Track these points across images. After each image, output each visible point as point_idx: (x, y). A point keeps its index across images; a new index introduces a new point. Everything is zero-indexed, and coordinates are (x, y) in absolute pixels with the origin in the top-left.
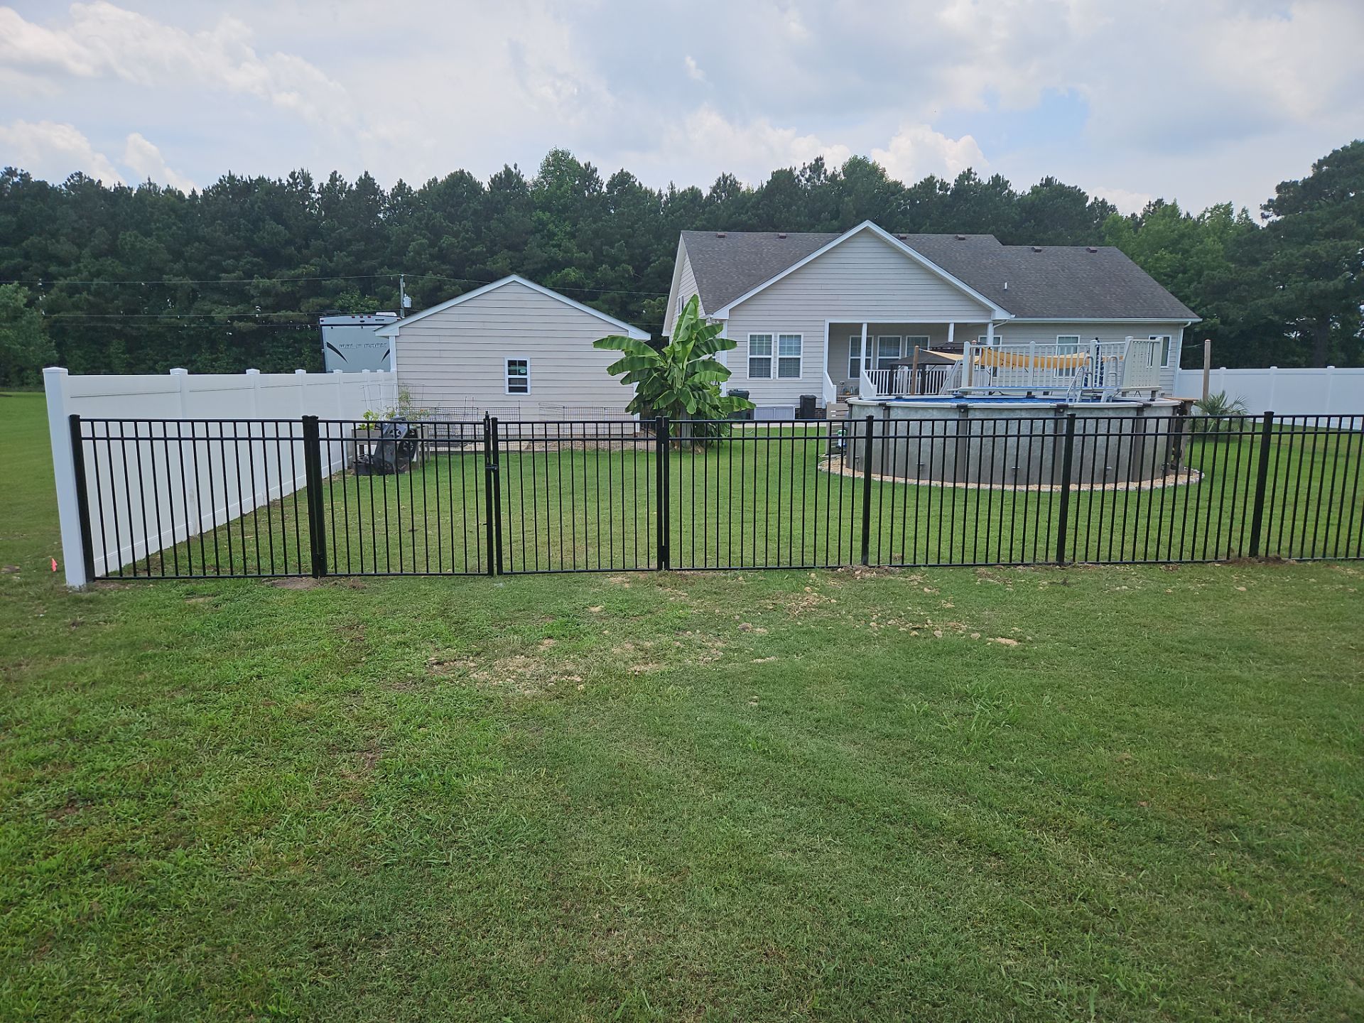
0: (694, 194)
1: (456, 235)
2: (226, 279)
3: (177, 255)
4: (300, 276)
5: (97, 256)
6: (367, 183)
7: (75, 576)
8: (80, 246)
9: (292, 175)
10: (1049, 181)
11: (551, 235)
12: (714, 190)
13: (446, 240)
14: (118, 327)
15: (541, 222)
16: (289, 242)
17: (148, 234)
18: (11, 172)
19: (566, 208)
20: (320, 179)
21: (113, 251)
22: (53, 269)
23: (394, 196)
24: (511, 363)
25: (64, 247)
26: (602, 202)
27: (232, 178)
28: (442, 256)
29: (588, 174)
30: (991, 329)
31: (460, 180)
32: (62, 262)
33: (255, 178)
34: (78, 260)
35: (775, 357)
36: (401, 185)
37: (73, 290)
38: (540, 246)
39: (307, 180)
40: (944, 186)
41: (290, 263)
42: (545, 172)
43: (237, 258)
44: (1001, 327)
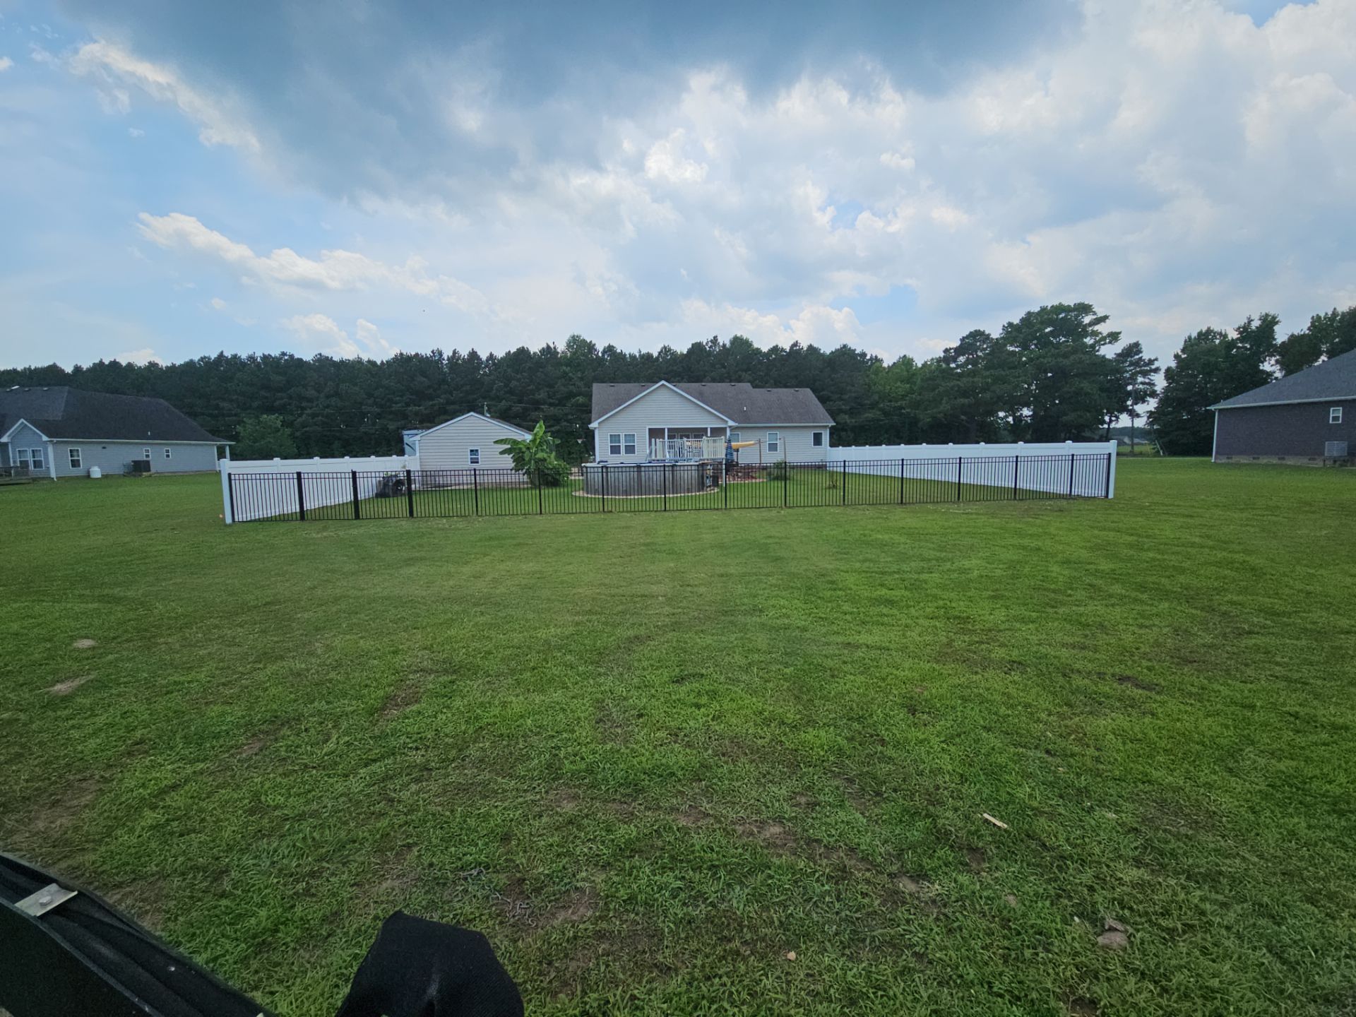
0: (649, 356)
1: (518, 380)
2: (395, 407)
3: (370, 395)
4: (434, 405)
5: (328, 397)
6: (473, 355)
7: (229, 520)
8: (318, 392)
9: (433, 352)
10: (845, 346)
11: (571, 379)
12: (659, 353)
13: (514, 383)
14: (338, 434)
15: (565, 372)
16: (429, 387)
17: (355, 385)
18: (284, 354)
19: (579, 365)
20: (447, 353)
21: (337, 394)
22: (304, 404)
23: (487, 360)
24: (472, 451)
25: (311, 393)
26: (600, 361)
27: (401, 354)
28: (511, 392)
29: (591, 347)
30: (728, 430)
31: (522, 352)
32: (310, 400)
33: (413, 353)
34: (317, 399)
35: (623, 445)
36: (491, 355)
37: (314, 416)
38: (564, 385)
39: (441, 354)
40: (783, 350)
41: (431, 399)
42: (569, 346)
43: (401, 396)
44: (732, 428)
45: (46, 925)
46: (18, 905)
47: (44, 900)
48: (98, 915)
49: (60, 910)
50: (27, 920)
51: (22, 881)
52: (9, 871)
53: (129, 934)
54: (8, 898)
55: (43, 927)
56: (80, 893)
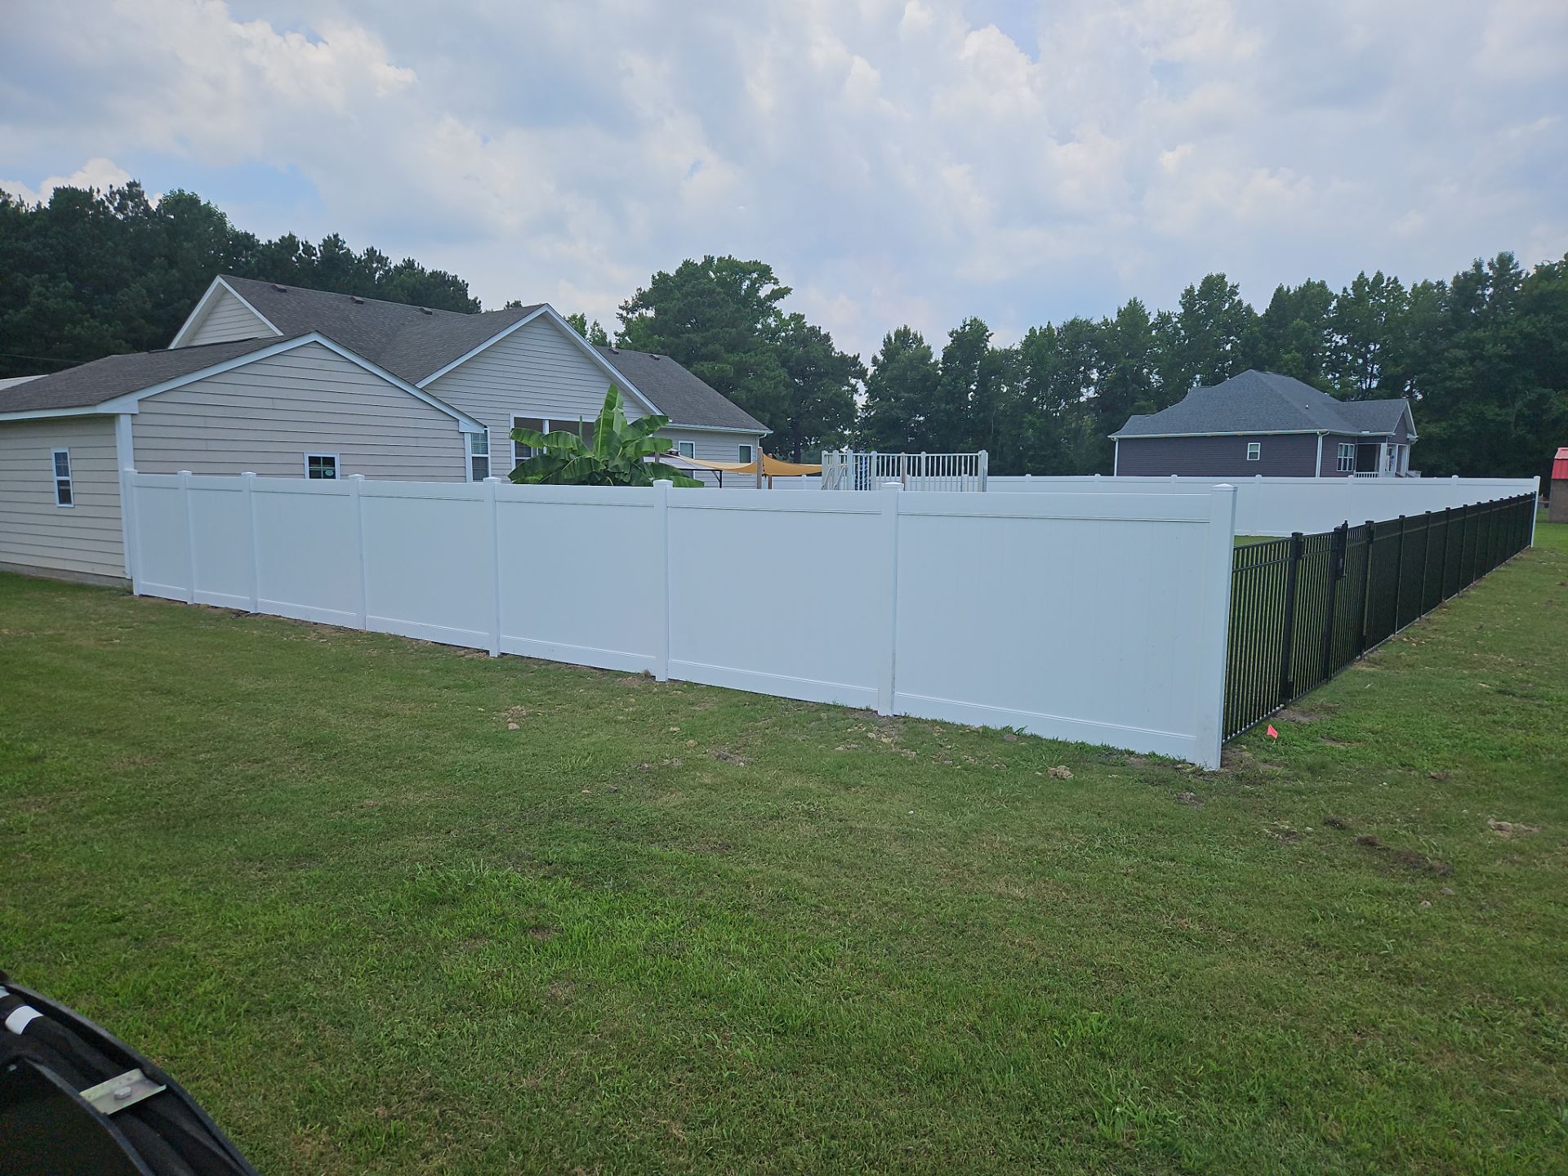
24: (314, 461)
45: (117, 1129)
46: (83, 1094)
47: (122, 1092)
48: (188, 1126)
49: (139, 1110)
50: (93, 1120)
51: (96, 1059)
52: (81, 1041)
53: (224, 1163)
54: (71, 1081)
55: (113, 1132)
56: (169, 1090)
